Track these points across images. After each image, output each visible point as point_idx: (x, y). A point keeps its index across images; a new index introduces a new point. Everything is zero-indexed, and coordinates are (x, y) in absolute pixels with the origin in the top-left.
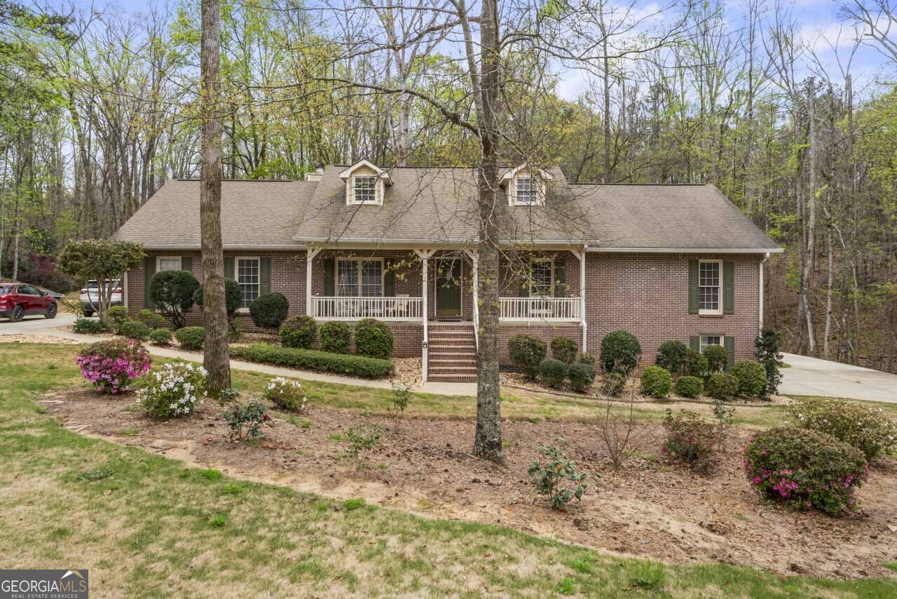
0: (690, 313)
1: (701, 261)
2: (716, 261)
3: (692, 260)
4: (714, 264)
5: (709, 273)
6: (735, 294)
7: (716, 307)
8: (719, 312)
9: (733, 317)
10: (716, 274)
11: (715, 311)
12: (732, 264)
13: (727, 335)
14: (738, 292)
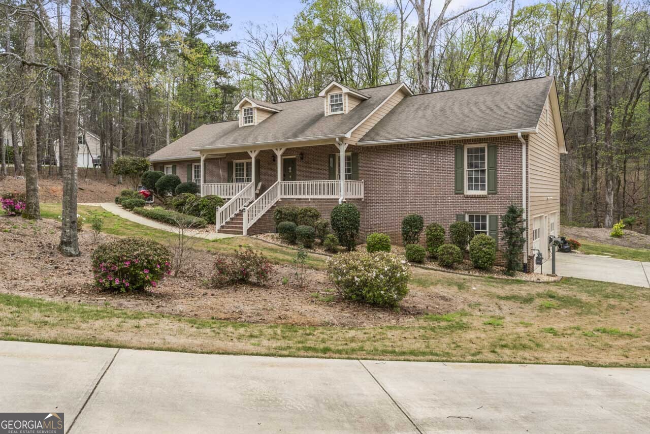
0: (456, 194)
1: (467, 147)
2: (482, 145)
3: (457, 145)
4: (481, 148)
5: (476, 157)
6: (499, 176)
7: (483, 188)
8: (484, 193)
9: (496, 197)
10: (483, 157)
11: (483, 191)
12: (496, 147)
13: (491, 213)
14: (501, 174)
